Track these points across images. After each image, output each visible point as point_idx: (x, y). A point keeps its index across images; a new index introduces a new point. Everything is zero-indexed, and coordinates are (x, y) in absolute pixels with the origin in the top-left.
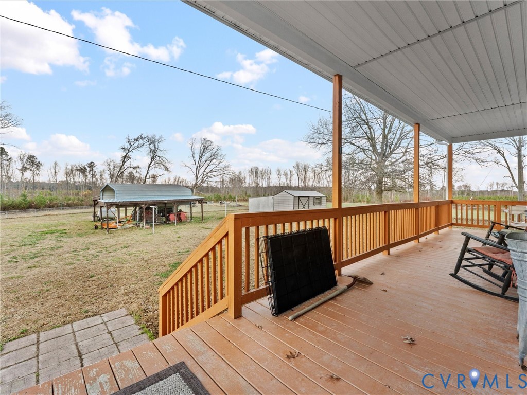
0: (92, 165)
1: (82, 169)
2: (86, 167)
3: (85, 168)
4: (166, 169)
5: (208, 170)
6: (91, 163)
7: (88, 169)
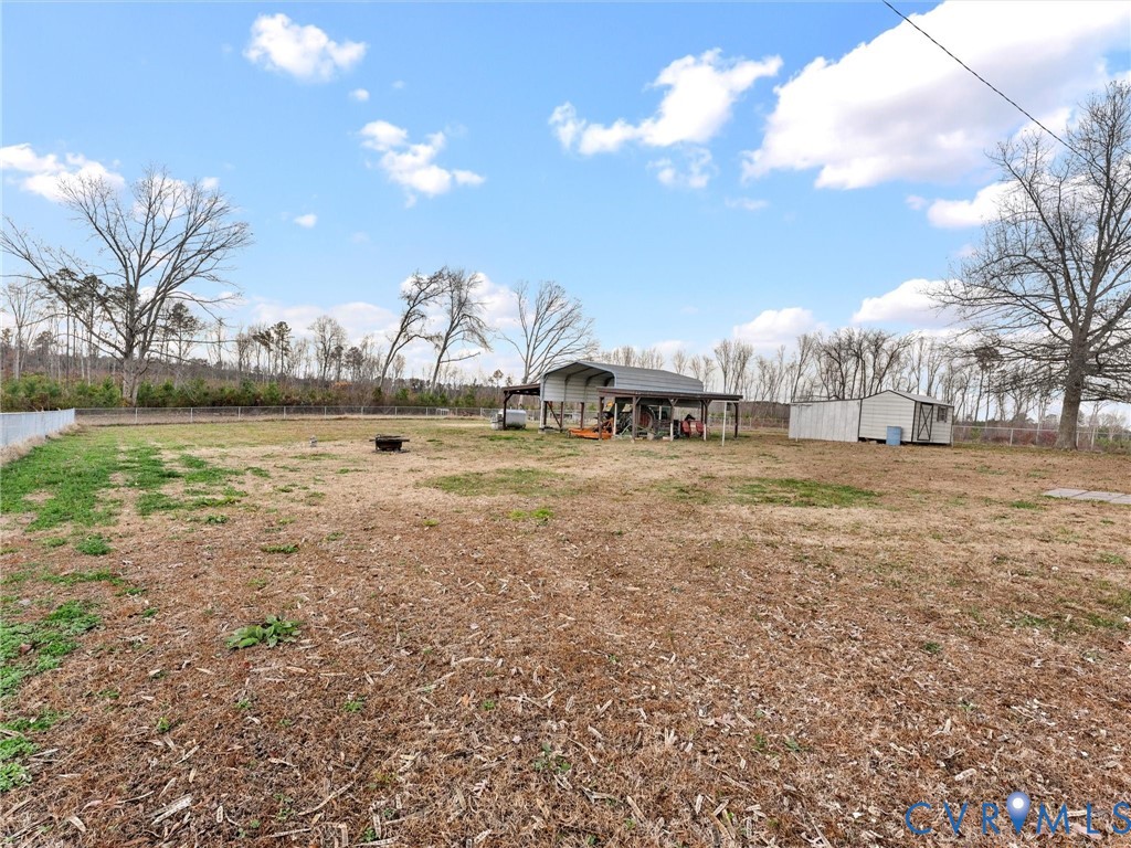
0: (282, 328)
1: (263, 337)
2: (272, 332)
3: (268, 334)
4: (484, 342)
5: (555, 349)
6: (281, 325)
7: (275, 336)
